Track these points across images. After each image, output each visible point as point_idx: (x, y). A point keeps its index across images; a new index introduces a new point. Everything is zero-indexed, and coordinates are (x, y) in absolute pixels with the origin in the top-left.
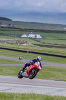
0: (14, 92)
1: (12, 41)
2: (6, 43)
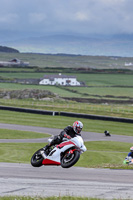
0: (30, 194)
1: (21, 92)
2: (8, 97)
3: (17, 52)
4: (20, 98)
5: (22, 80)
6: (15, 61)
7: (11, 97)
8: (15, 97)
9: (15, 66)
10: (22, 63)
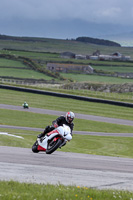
1: (121, 86)
2: (108, 91)
3: (119, 45)
4: (120, 92)
5: (123, 74)
6: (116, 54)
7: (111, 91)
8: (115, 90)
9: (116, 60)
10: (123, 58)
